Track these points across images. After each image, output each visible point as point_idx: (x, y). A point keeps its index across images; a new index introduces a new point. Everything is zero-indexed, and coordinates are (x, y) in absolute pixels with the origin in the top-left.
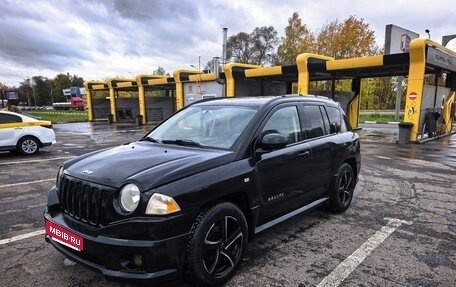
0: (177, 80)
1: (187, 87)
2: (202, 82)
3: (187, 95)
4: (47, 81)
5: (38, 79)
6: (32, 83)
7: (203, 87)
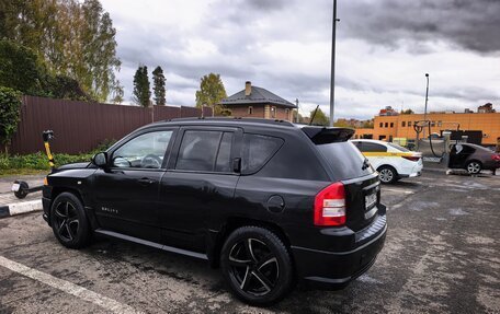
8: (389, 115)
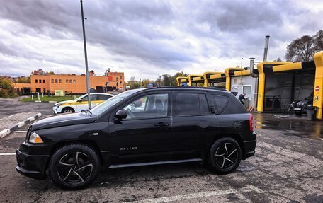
0: (227, 75)
1: (233, 80)
2: (243, 76)
3: (233, 85)
4: (170, 77)
5: (165, 76)
6: (163, 78)
7: (244, 80)
8: (41, 74)
